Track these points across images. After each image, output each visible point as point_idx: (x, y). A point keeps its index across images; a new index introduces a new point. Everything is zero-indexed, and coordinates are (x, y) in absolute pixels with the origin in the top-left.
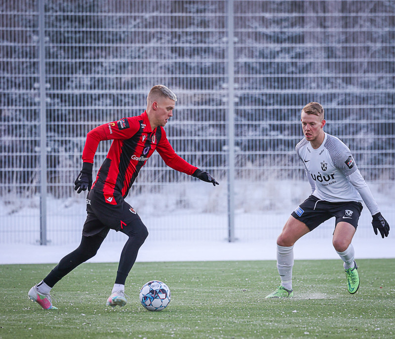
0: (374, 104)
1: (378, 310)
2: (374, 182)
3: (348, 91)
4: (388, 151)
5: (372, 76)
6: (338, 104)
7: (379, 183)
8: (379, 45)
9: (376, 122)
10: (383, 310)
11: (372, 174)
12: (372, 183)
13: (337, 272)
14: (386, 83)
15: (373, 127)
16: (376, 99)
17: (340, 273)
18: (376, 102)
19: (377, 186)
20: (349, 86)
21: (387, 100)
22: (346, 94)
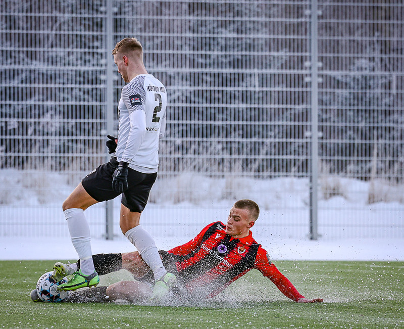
0: (64, 84)
1: (71, 319)
2: (62, 172)
3: (33, 67)
4: (78, 138)
5: (60, 51)
6: (22, 82)
7: (68, 174)
8: (67, 16)
9: (66, 103)
10: (77, 319)
11: (60, 163)
12: (60, 174)
13: (22, 276)
14: (77, 60)
15: (62, 109)
16: (66, 77)
17: (26, 277)
18: (66, 81)
19: (66, 177)
20: (34, 62)
21: (78, 79)
22: (30, 71)
